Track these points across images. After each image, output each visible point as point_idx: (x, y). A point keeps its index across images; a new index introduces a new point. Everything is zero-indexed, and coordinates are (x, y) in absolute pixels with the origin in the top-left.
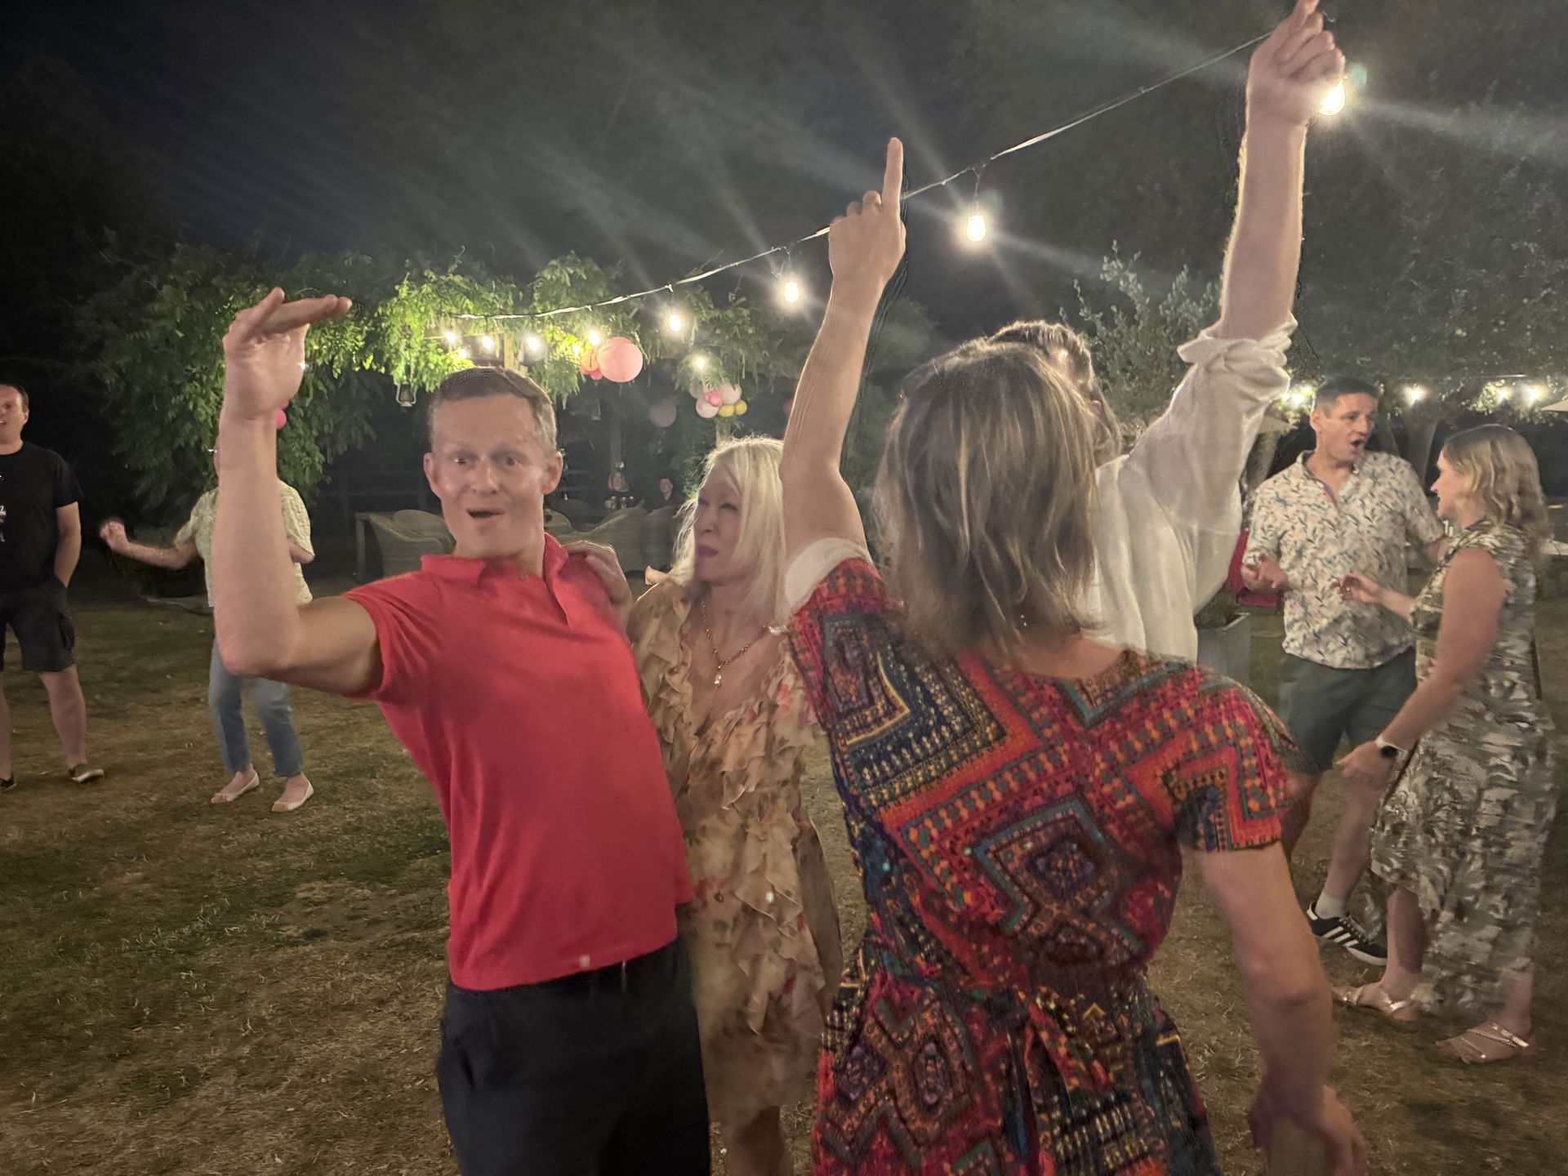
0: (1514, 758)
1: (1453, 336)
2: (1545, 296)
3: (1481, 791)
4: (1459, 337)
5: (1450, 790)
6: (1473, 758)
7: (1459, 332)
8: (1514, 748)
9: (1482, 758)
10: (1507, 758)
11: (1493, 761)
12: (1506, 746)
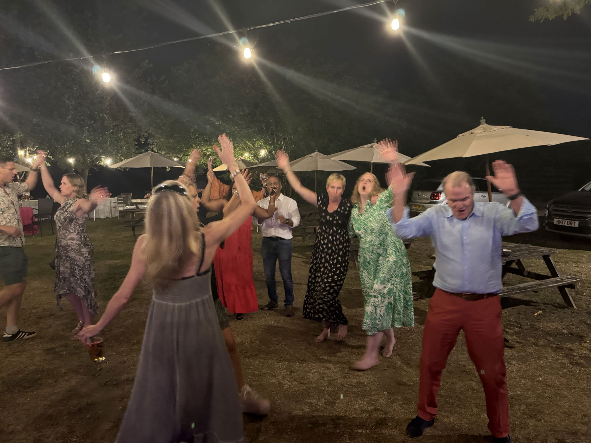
0: (89, 254)
1: (85, 142)
2: (112, 132)
3: (84, 264)
4: (88, 142)
5: (77, 265)
6: (80, 256)
7: (87, 141)
8: (89, 252)
9: (82, 255)
10: (87, 254)
11: (84, 256)
12: (87, 251)
